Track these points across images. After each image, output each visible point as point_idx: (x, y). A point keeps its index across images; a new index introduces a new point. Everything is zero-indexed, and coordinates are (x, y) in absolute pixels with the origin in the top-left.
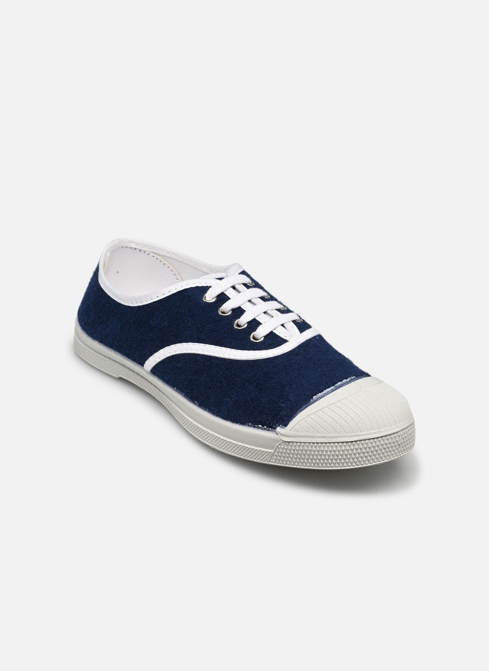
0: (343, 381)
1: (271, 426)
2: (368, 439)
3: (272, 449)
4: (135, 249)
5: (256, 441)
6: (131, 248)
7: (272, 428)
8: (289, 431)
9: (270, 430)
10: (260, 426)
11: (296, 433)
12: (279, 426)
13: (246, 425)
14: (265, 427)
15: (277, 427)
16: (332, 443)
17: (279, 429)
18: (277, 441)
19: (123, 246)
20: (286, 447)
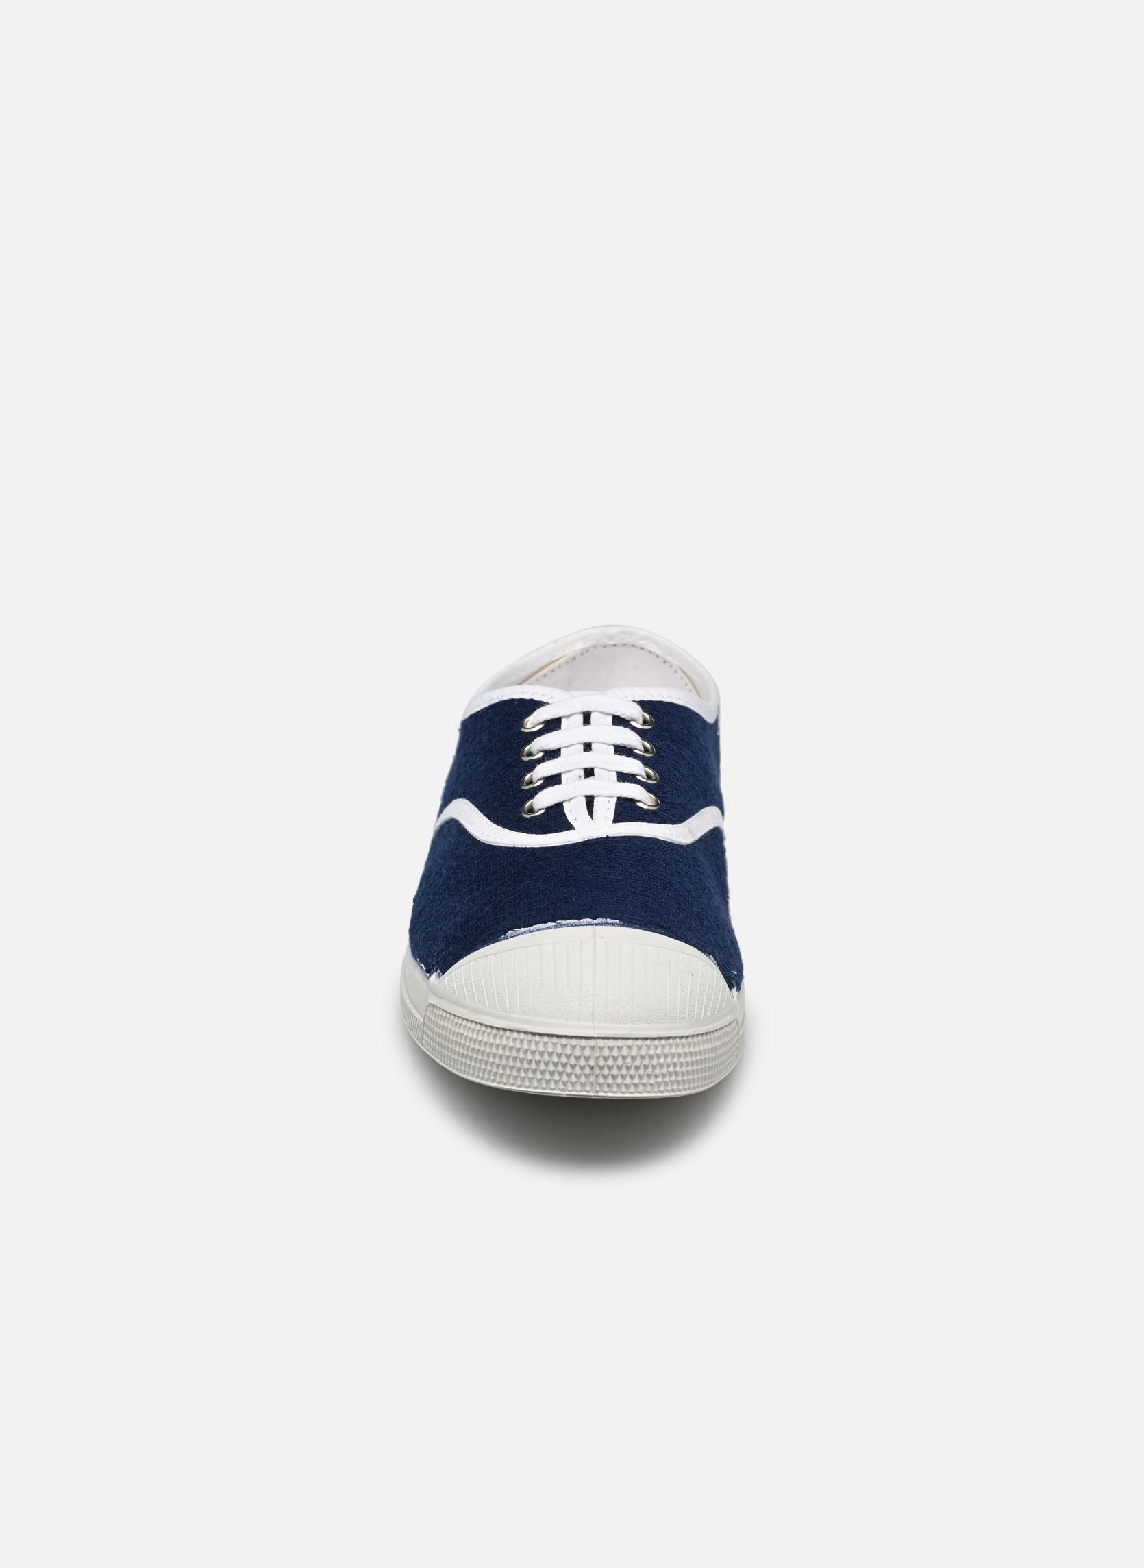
0: (582, 920)
2: (518, 1032)
3: (422, 1017)
4: (658, 656)
6: (650, 652)
10: (423, 966)
17: (433, 977)
19: (644, 647)
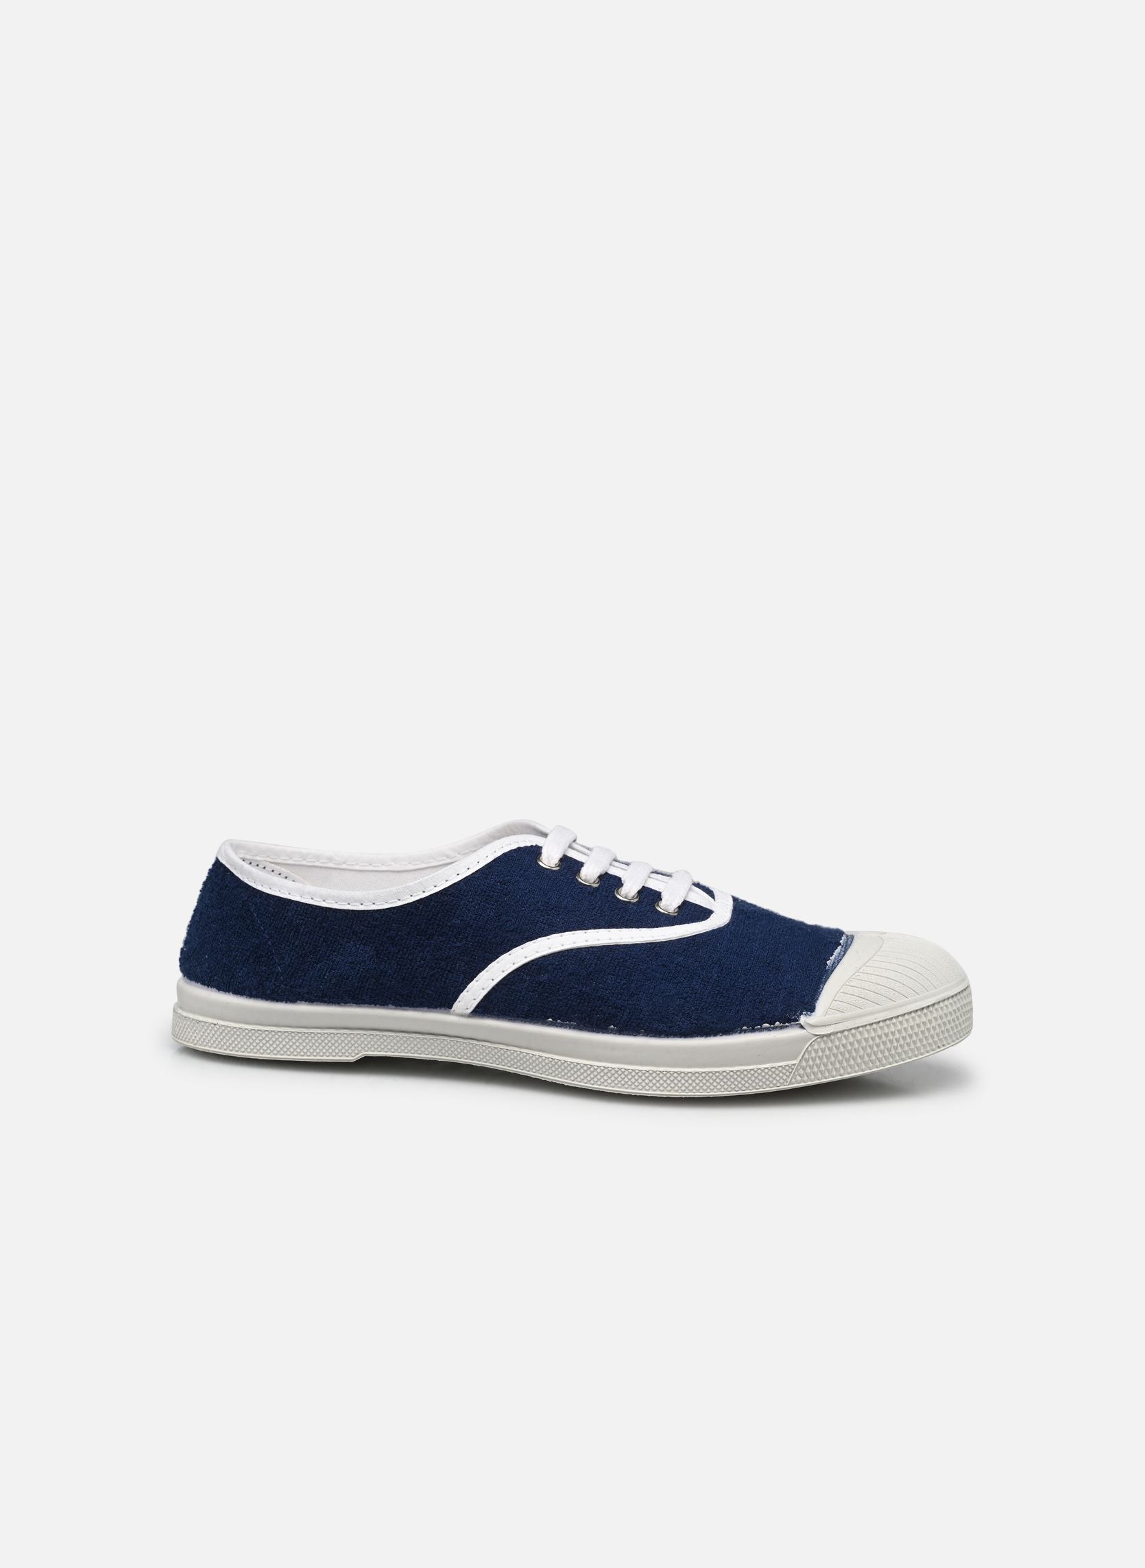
1: (787, 1017)
3: (795, 1058)
5: (763, 1054)
7: (789, 1021)
8: (825, 1016)
9: (786, 1026)
10: (766, 1025)
11: (839, 1015)
12: (801, 1014)
13: (735, 1032)
14: (778, 1023)
15: (798, 1017)
16: (906, 1015)
17: (803, 1019)
18: (804, 1039)
20: (823, 1045)
